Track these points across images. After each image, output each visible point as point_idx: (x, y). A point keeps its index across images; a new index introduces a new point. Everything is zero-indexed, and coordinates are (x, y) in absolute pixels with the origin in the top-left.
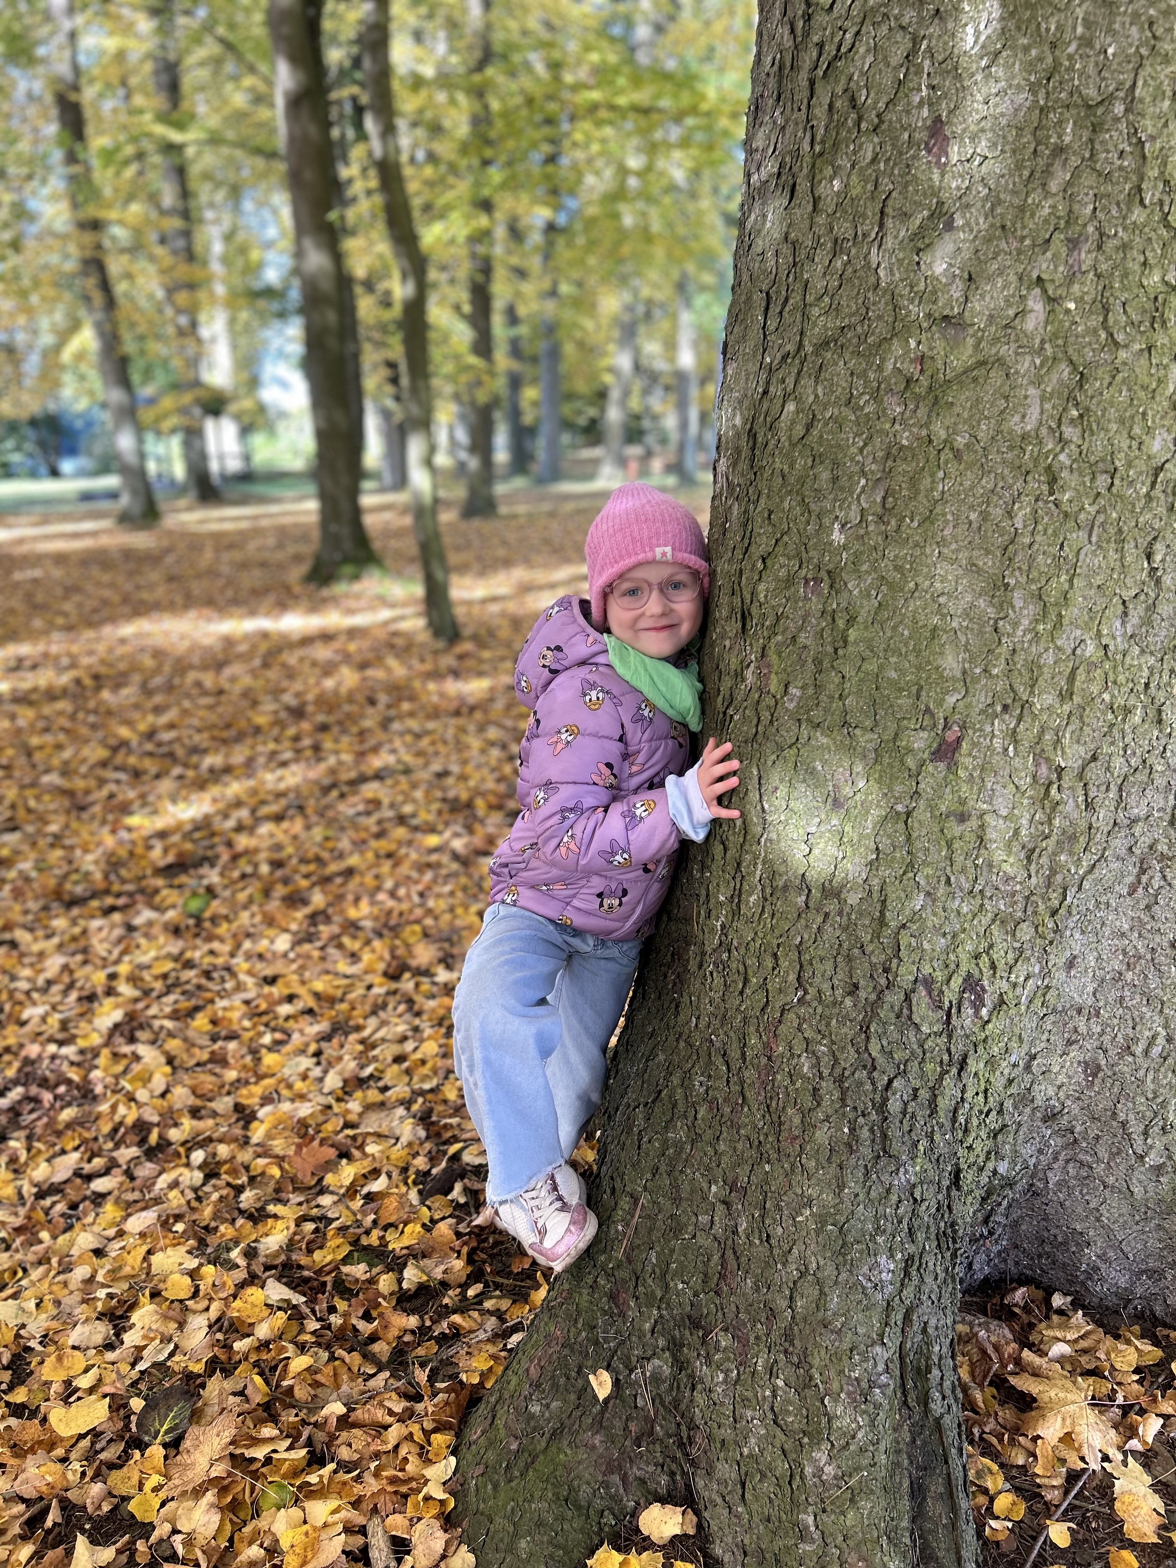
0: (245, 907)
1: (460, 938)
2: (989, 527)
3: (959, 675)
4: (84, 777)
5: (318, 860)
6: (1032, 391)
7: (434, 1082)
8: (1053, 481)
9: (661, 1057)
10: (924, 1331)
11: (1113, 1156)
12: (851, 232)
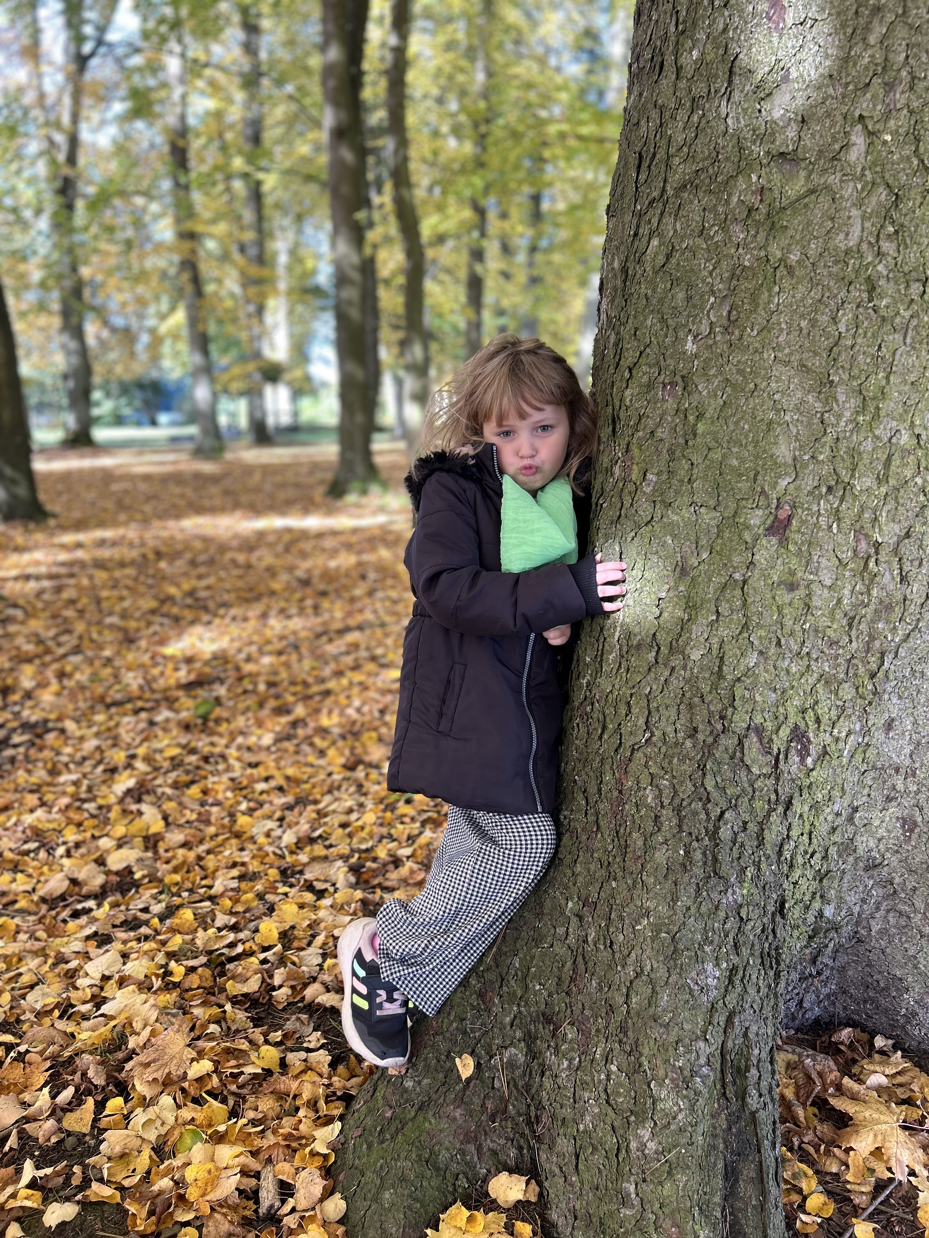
0: (243, 713)
2: (817, 332)
3: (790, 461)
4: (138, 620)
5: (305, 684)
6: (855, 212)
7: (370, 844)
8: (872, 289)
10: (745, 1035)
12: (706, 91)
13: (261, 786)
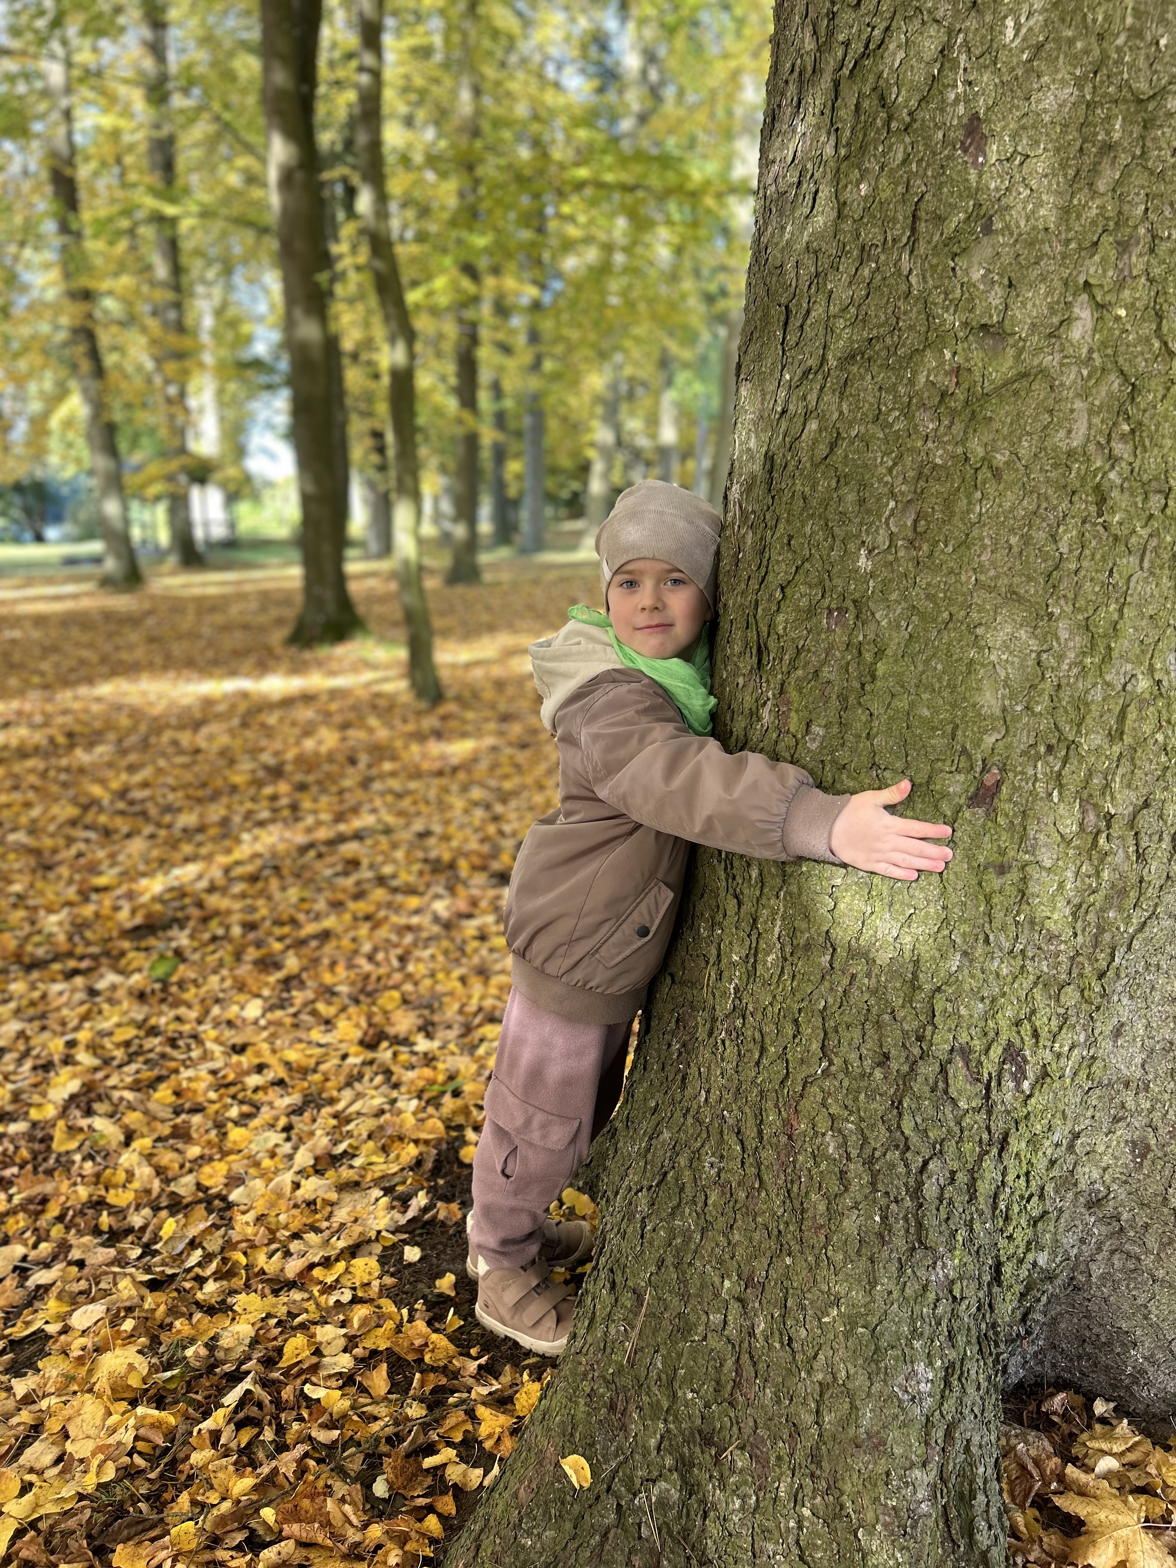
0: (215, 972)
1: (441, 1004)
2: (1031, 552)
3: (998, 712)
4: (52, 836)
5: (293, 922)
6: (1078, 404)
8: (1102, 500)
9: (666, 1135)
10: (967, 1449)
11: (1163, 1246)
12: (880, 237)
13: (254, 1080)
